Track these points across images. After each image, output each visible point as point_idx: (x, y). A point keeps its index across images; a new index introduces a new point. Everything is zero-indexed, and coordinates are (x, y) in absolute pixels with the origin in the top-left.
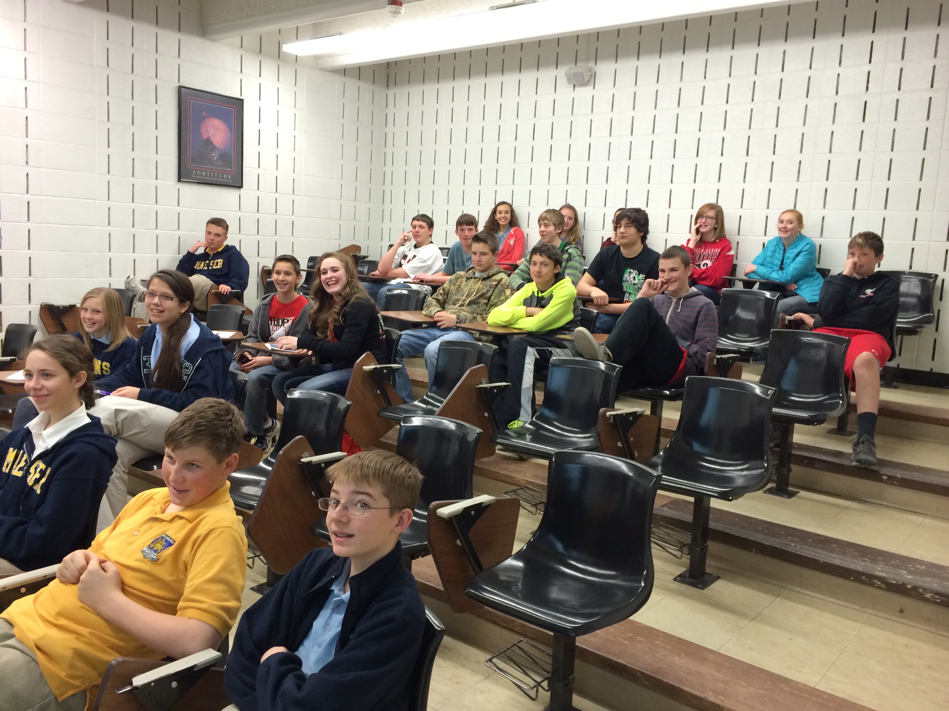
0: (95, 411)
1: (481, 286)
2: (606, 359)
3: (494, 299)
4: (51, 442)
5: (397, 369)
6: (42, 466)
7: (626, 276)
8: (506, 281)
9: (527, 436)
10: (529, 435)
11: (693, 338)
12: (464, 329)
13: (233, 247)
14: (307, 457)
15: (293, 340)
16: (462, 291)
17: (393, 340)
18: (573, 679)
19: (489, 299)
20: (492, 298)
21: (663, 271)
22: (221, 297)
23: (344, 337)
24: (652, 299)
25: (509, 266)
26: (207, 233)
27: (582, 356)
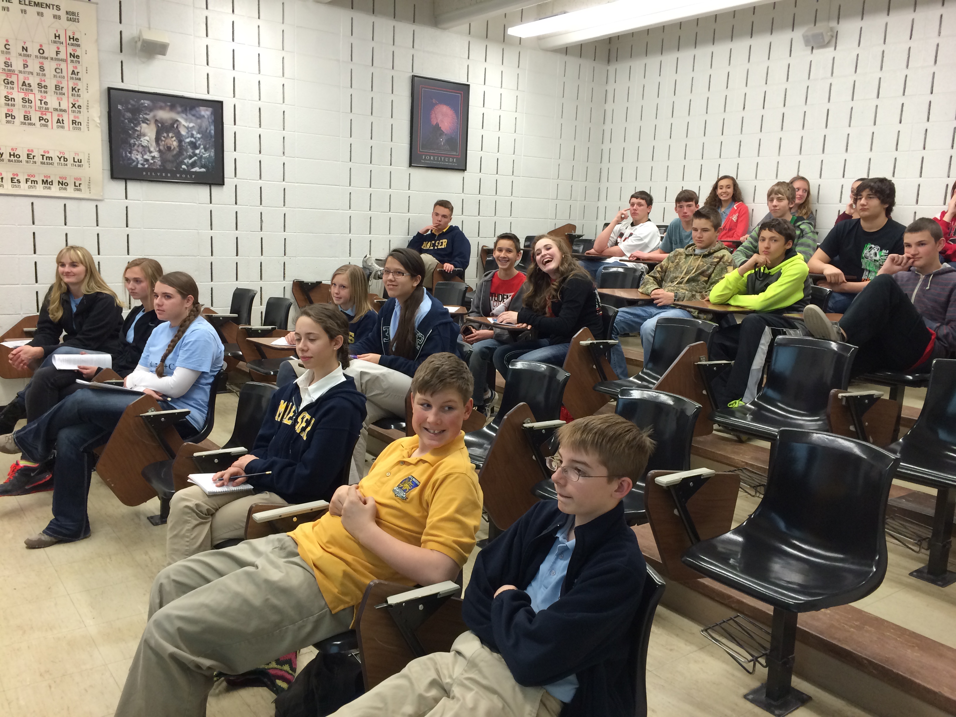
1: (702, 263)
2: (839, 338)
3: (715, 276)
4: (315, 396)
5: (613, 345)
6: (308, 416)
7: (866, 252)
8: (728, 258)
11: (944, 319)
12: (683, 307)
13: (457, 228)
14: (529, 423)
15: (513, 315)
16: (681, 268)
17: (610, 317)
18: (793, 659)
19: (709, 276)
20: (713, 275)
21: (909, 245)
22: (444, 274)
23: (561, 313)
24: (896, 276)
25: (731, 243)
26: (434, 214)
27: (812, 336)
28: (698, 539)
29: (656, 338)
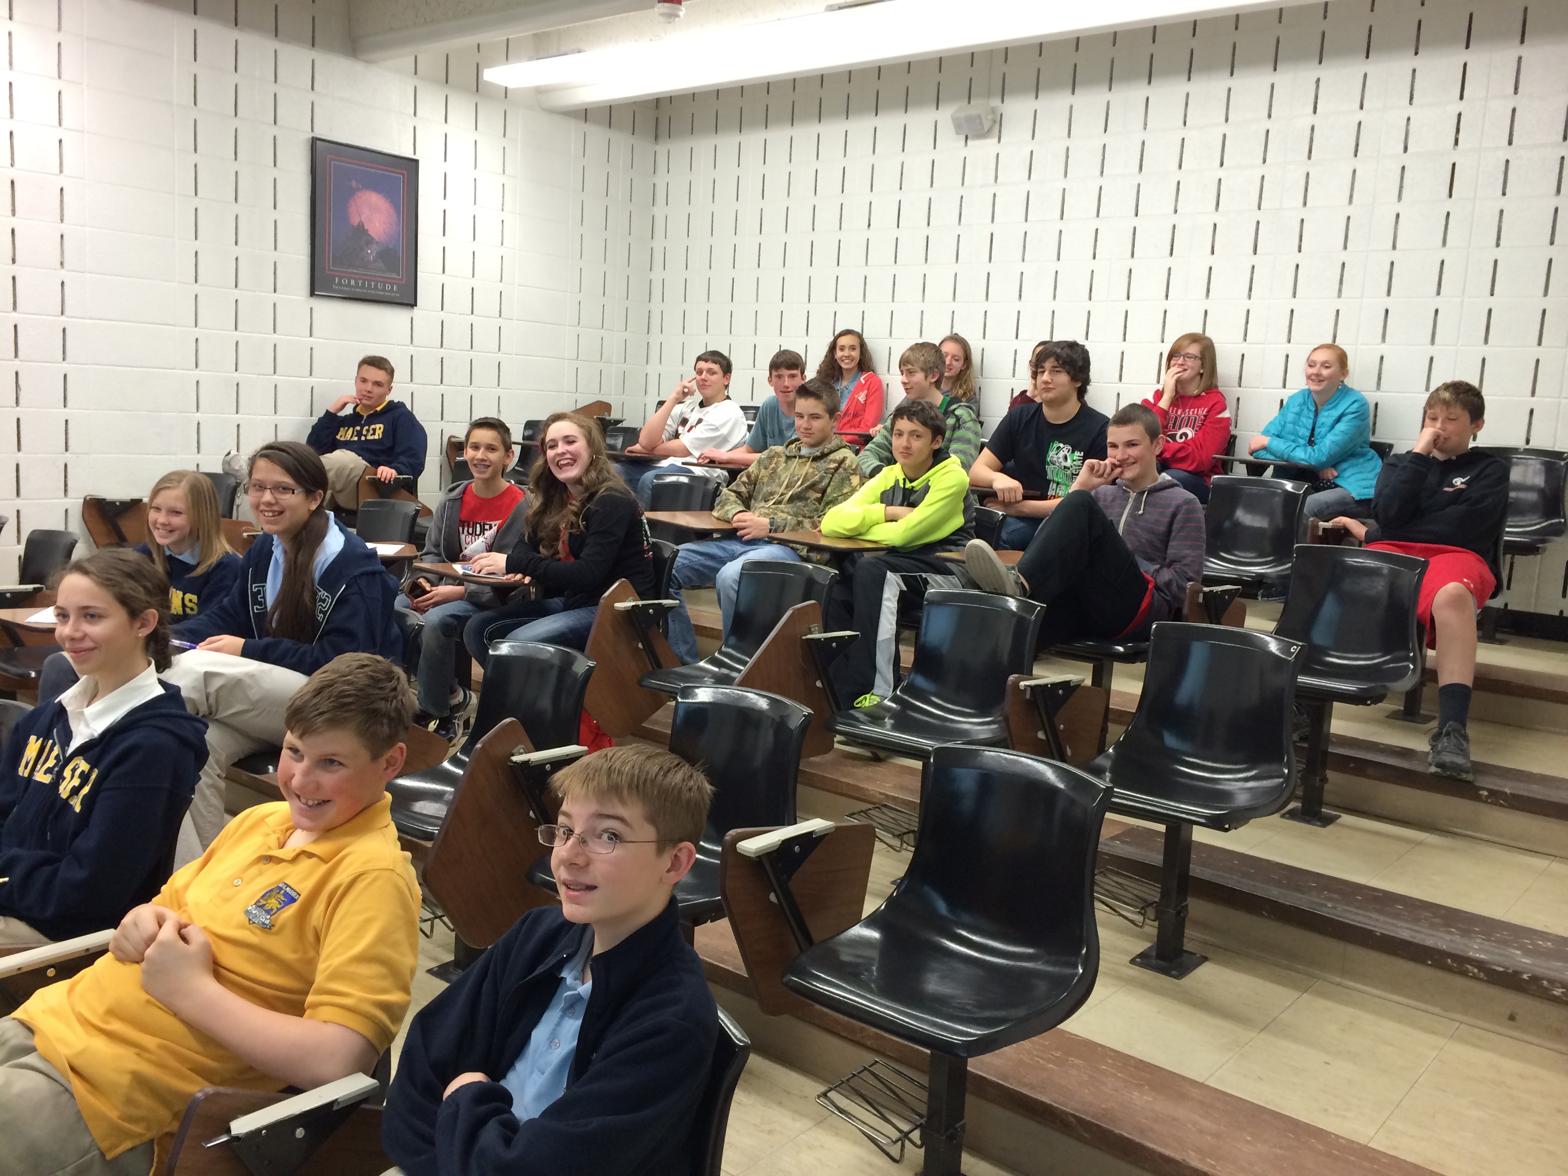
0: (172, 676)
1: (811, 470)
2: (1018, 593)
3: (833, 492)
4: (98, 727)
5: (671, 608)
6: (84, 766)
7: (1052, 454)
8: (852, 462)
9: (886, 720)
10: (890, 718)
11: (1165, 559)
12: (782, 542)
13: (401, 405)
14: (522, 754)
15: (500, 560)
16: (779, 479)
17: (665, 560)
18: (963, 1127)
19: (824, 492)
20: (829, 490)
21: (1114, 446)
22: (380, 488)
23: (586, 552)
24: (1097, 493)
25: (857, 437)
26: (359, 380)
27: (978, 587)
28: (810, 941)
29: (741, 594)
